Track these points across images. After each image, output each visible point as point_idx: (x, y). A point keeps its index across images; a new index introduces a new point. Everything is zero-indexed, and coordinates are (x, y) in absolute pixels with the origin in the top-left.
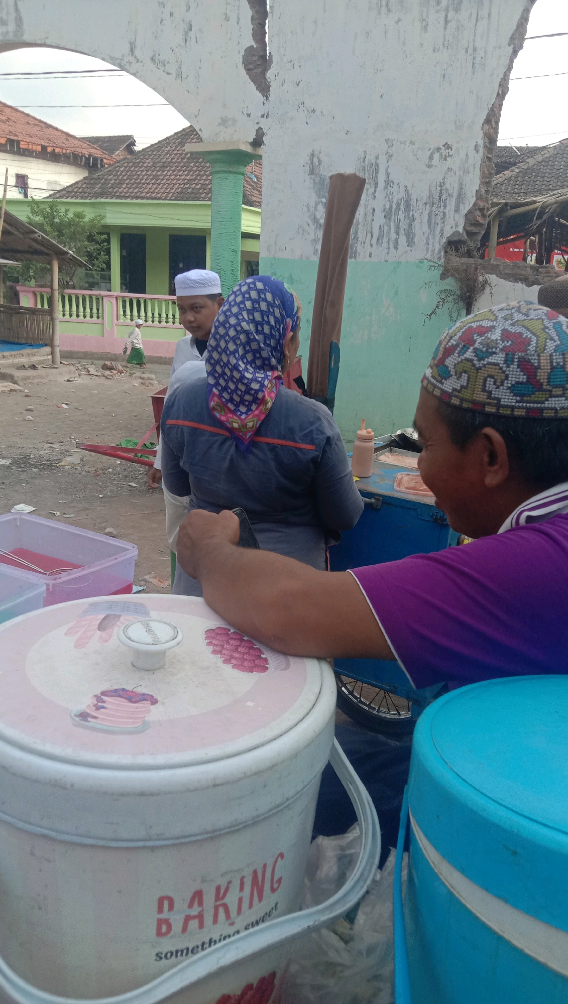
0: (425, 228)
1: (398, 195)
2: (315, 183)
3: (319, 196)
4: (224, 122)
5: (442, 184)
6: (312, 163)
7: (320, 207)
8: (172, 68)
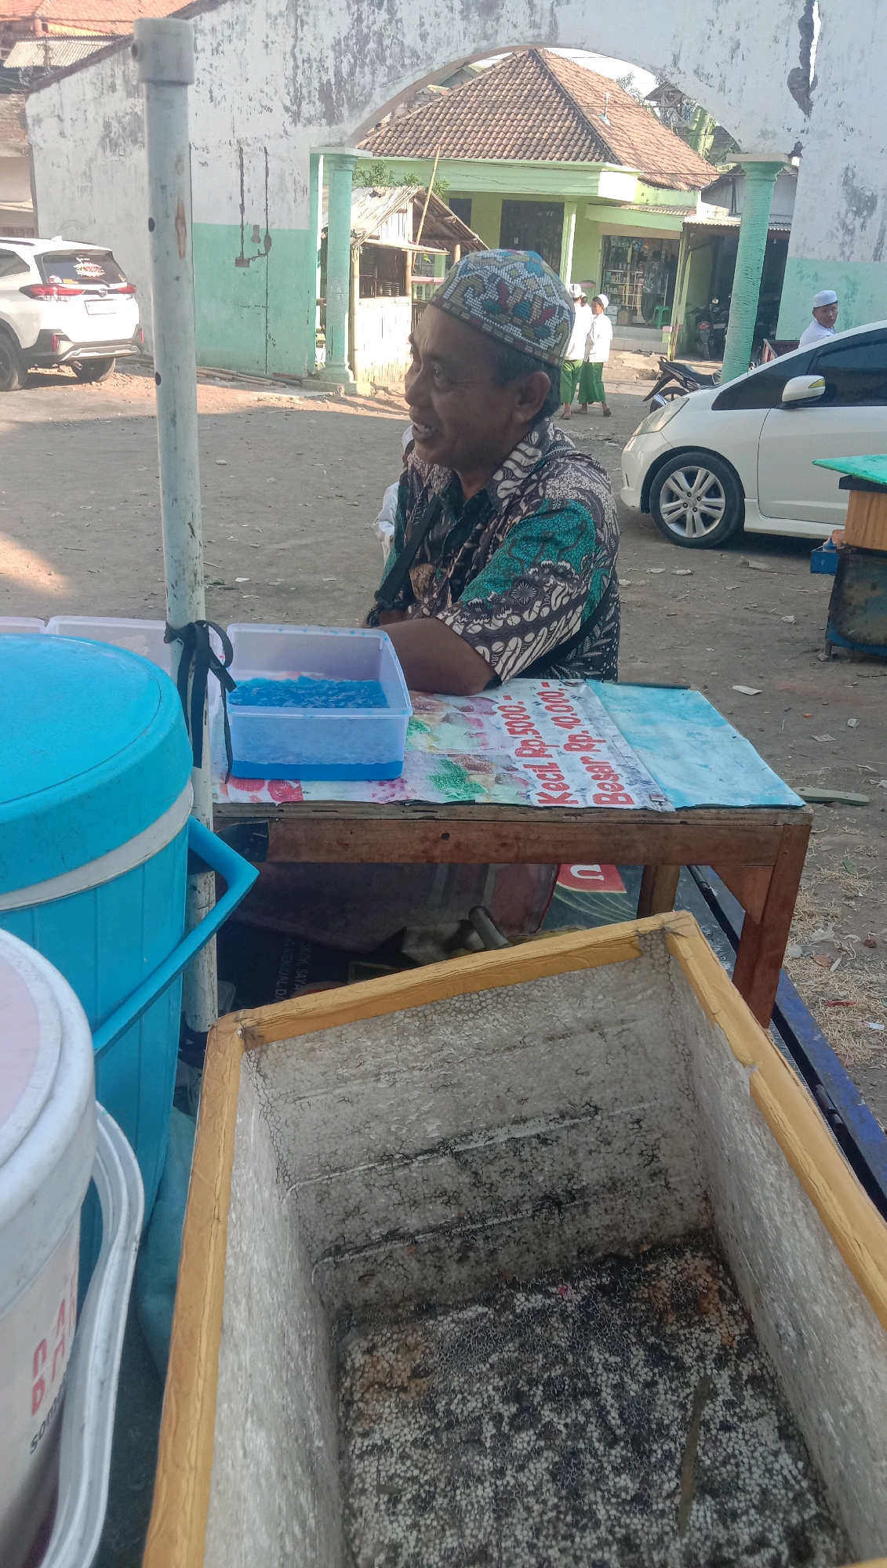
2: (847, 193)
3: (850, 204)
4: (764, 134)
6: (846, 175)
7: (850, 215)
8: (716, 82)
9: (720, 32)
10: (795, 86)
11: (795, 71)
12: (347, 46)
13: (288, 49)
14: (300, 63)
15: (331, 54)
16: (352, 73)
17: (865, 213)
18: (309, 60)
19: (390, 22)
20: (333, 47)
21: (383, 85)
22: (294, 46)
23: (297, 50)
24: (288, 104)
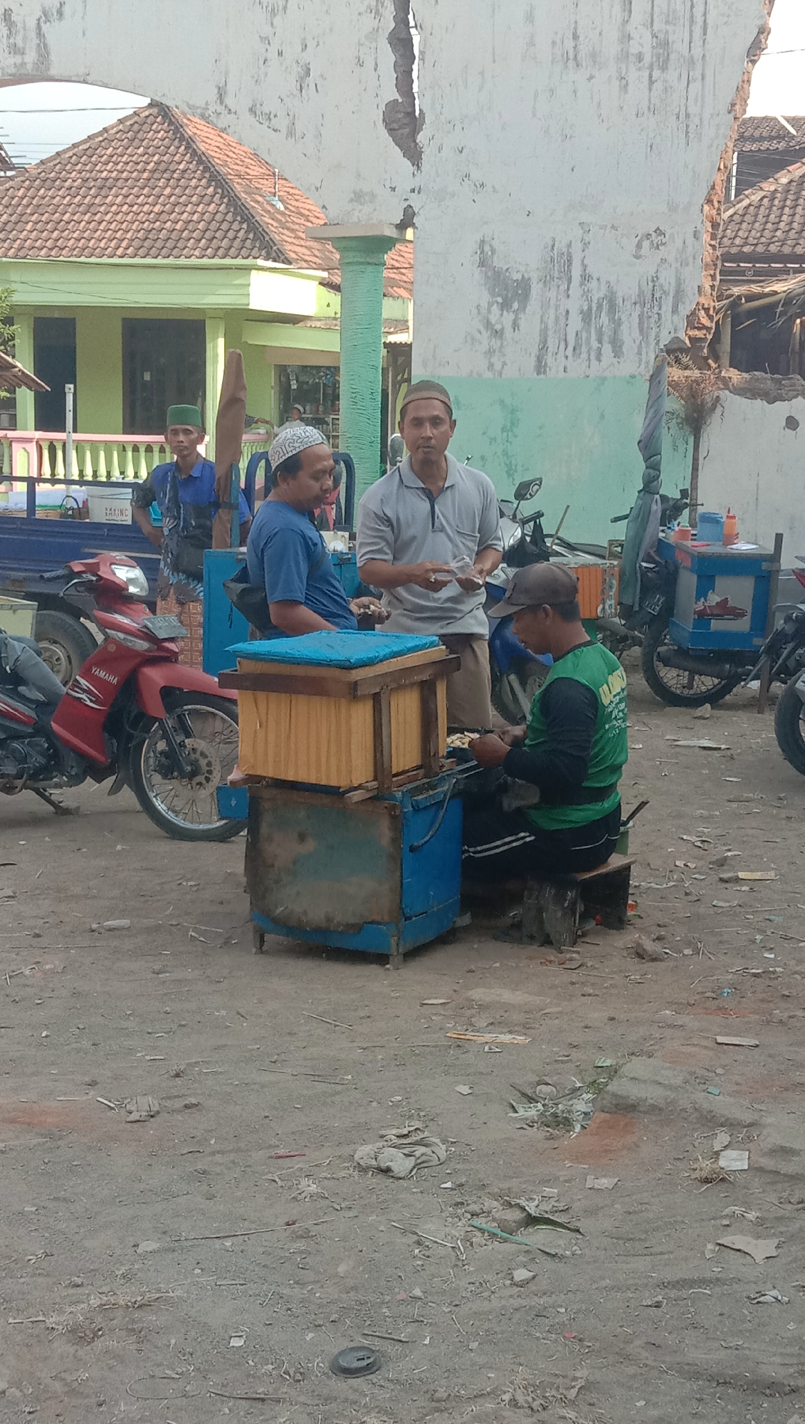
0: (636, 333)
1: (598, 293)
2: (487, 277)
3: (493, 294)
4: (358, 197)
5: (655, 279)
6: (482, 252)
7: (495, 308)
8: (282, 123)
9: (280, 54)
10: (396, 126)
11: (392, 105)
17: (516, 306)
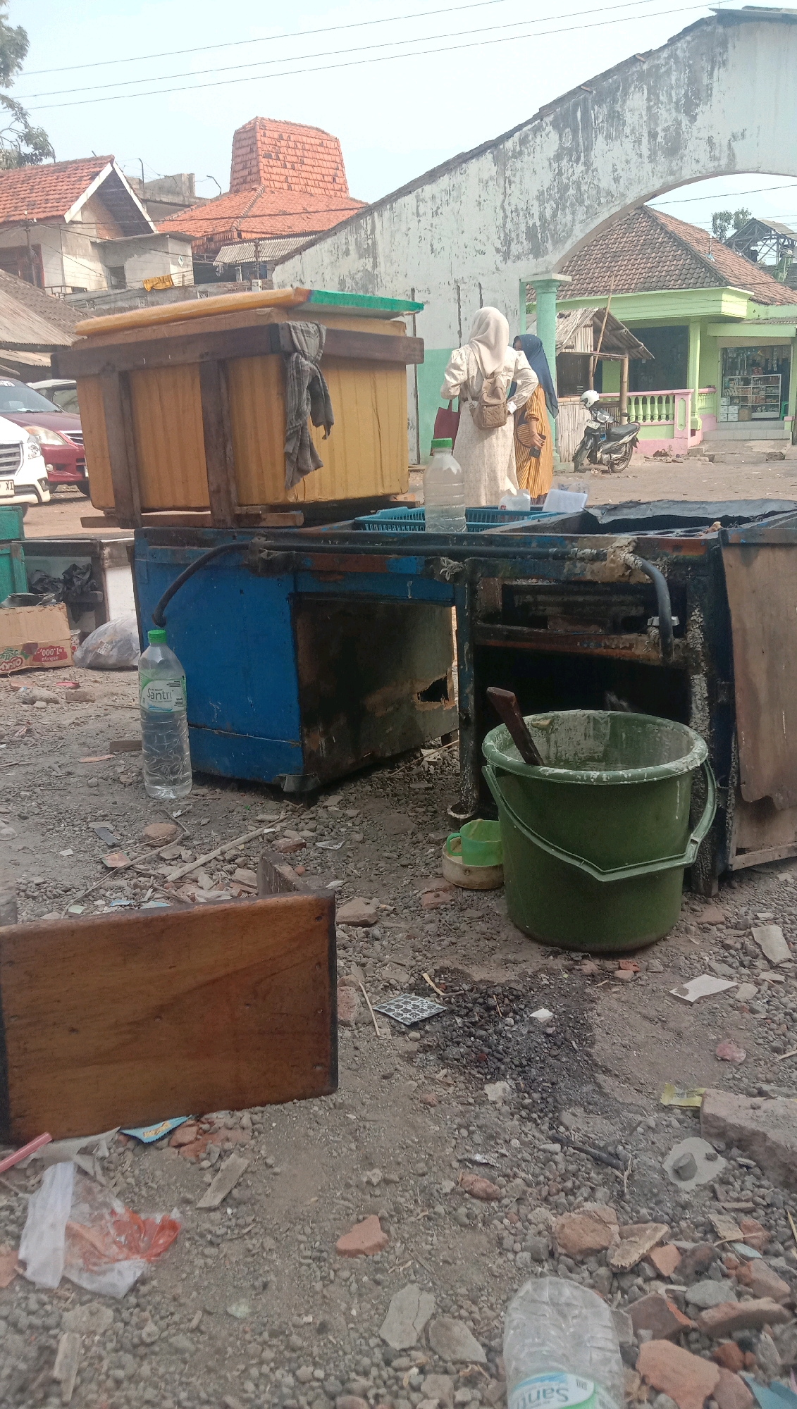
12: (550, 195)
13: (499, 204)
14: (509, 213)
15: (536, 203)
16: (554, 215)
18: (516, 210)
19: (587, 171)
20: (538, 198)
21: (582, 222)
22: (504, 201)
23: (506, 203)
24: (500, 246)
